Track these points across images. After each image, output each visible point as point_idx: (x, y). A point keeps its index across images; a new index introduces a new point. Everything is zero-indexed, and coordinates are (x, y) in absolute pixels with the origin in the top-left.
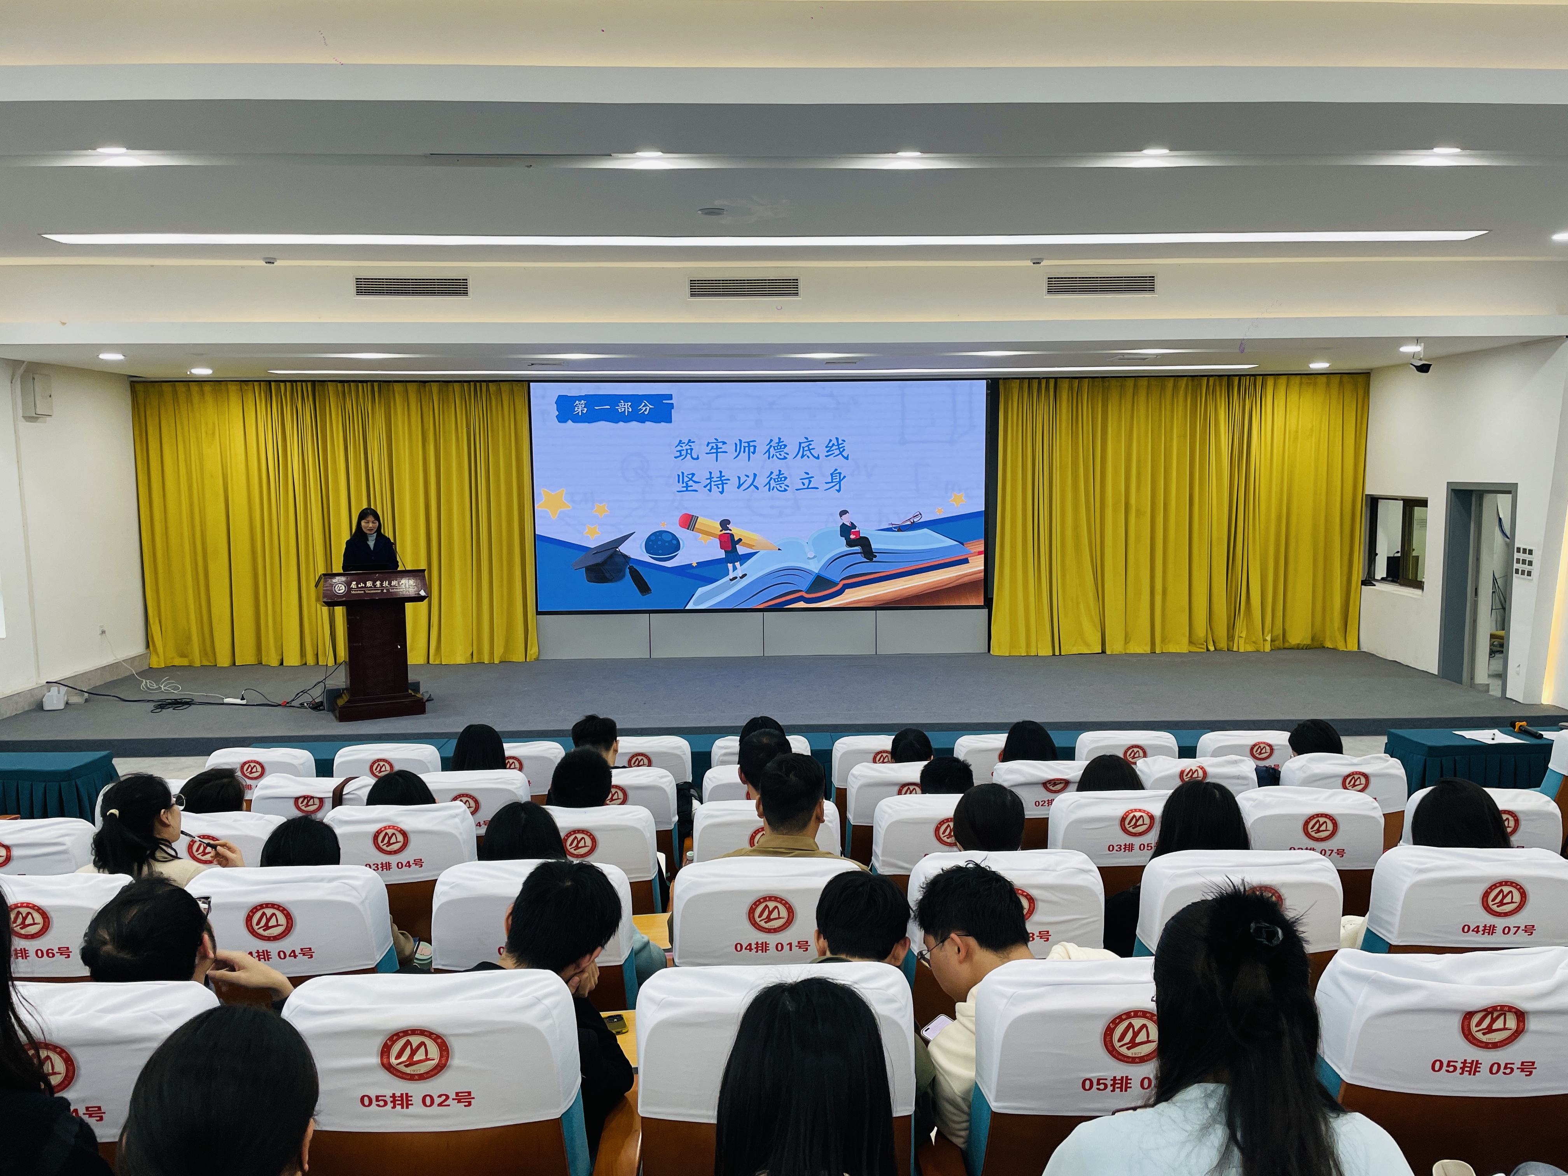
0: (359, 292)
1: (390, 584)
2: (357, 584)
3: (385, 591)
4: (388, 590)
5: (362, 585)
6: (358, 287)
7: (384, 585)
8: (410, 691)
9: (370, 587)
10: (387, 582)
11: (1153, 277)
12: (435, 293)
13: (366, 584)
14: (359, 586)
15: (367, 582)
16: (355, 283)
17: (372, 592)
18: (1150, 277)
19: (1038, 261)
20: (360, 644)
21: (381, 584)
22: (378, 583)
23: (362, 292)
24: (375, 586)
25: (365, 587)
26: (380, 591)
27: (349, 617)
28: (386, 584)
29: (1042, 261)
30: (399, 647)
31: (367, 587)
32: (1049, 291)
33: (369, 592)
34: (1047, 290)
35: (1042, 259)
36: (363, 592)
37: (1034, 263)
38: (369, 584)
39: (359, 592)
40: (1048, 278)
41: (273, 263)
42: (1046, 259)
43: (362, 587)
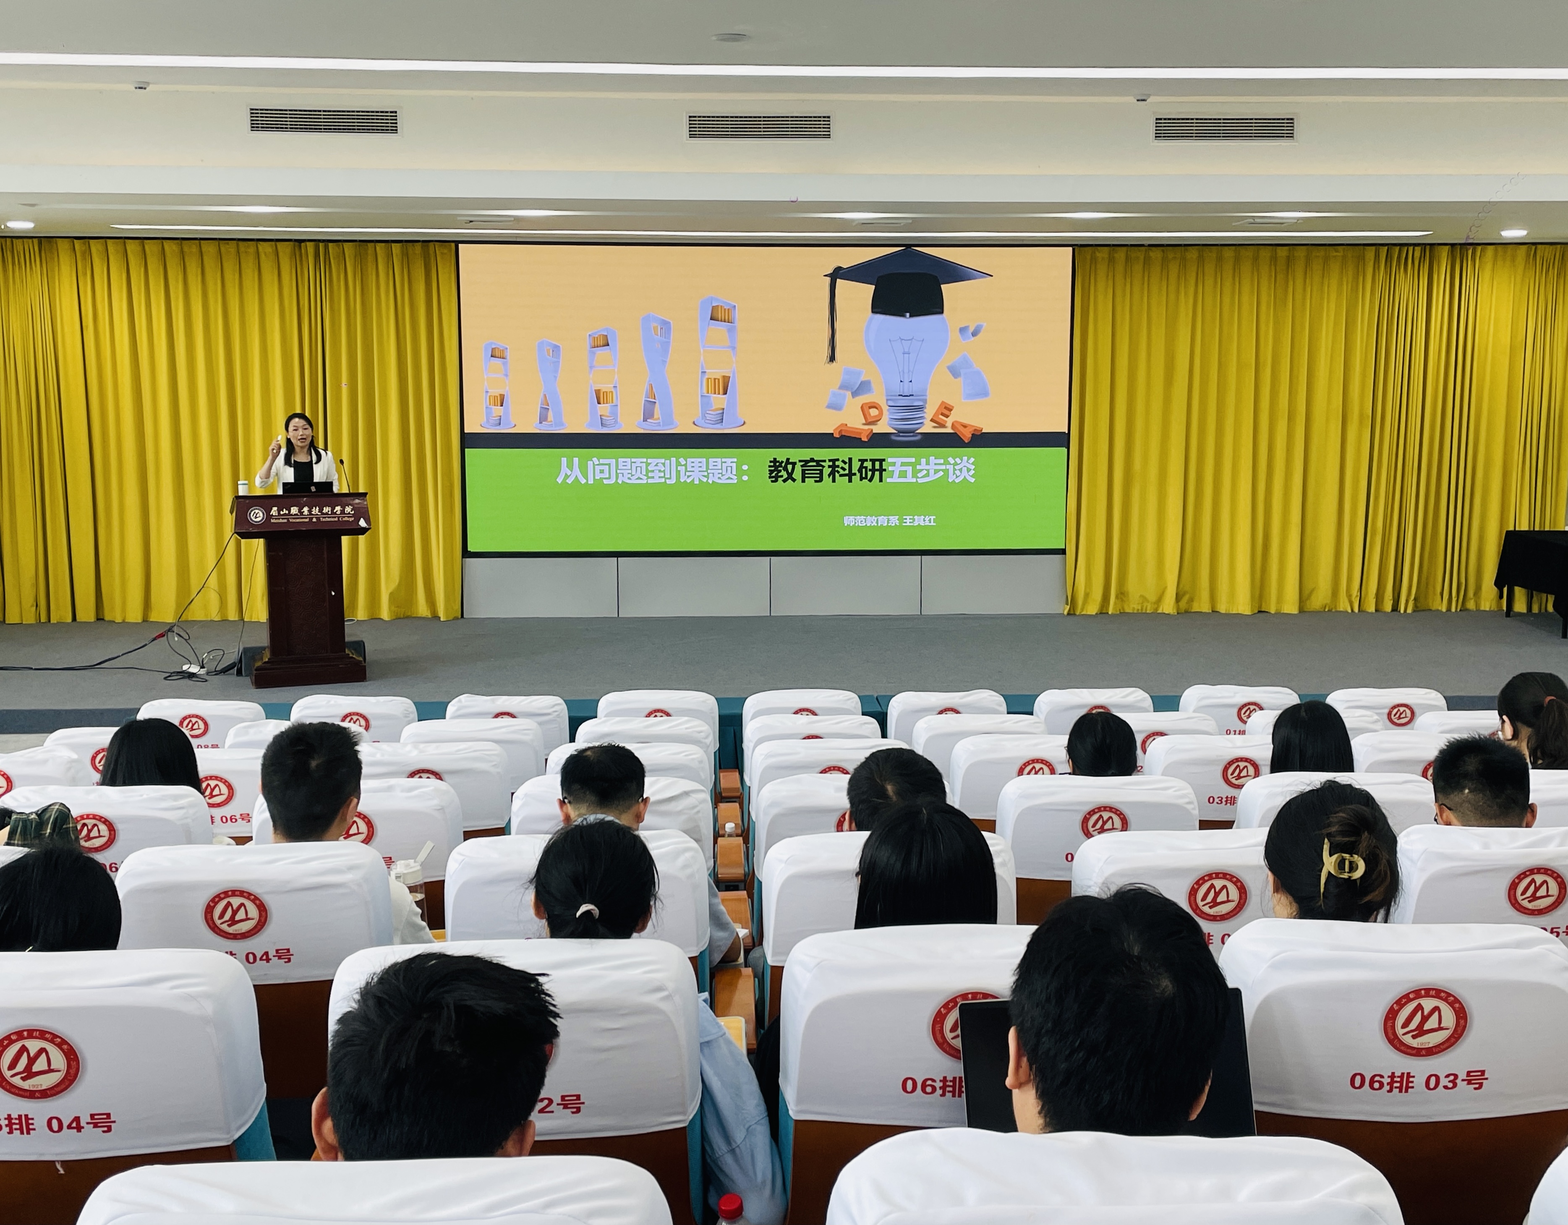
0: (254, 127)
1: (321, 510)
2: (279, 511)
3: (314, 520)
4: (318, 519)
5: (285, 511)
6: (253, 124)
7: (313, 513)
8: (347, 651)
9: (295, 515)
10: (318, 508)
11: (1292, 119)
12: (354, 129)
13: (290, 511)
14: (282, 513)
15: (292, 508)
16: (249, 115)
17: (298, 520)
18: (1288, 119)
19: (1143, 98)
20: (283, 588)
21: (310, 511)
22: (306, 510)
23: (258, 127)
24: (302, 513)
25: (289, 514)
26: (307, 520)
27: (270, 553)
28: (315, 511)
29: (1149, 97)
30: (333, 594)
31: (292, 515)
32: (1158, 136)
33: (294, 521)
34: (1154, 135)
35: (1149, 96)
36: (285, 521)
37: (1138, 100)
38: (294, 510)
39: (281, 521)
40: (1157, 119)
41: (145, 89)
42: (1154, 95)
43: (285, 515)
